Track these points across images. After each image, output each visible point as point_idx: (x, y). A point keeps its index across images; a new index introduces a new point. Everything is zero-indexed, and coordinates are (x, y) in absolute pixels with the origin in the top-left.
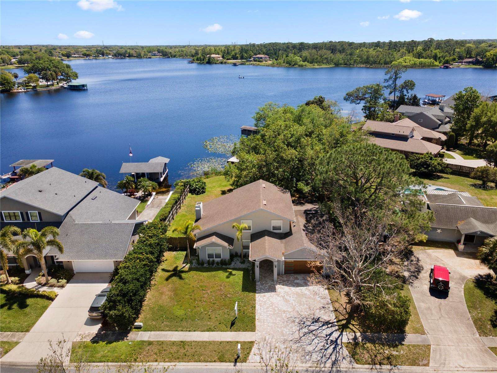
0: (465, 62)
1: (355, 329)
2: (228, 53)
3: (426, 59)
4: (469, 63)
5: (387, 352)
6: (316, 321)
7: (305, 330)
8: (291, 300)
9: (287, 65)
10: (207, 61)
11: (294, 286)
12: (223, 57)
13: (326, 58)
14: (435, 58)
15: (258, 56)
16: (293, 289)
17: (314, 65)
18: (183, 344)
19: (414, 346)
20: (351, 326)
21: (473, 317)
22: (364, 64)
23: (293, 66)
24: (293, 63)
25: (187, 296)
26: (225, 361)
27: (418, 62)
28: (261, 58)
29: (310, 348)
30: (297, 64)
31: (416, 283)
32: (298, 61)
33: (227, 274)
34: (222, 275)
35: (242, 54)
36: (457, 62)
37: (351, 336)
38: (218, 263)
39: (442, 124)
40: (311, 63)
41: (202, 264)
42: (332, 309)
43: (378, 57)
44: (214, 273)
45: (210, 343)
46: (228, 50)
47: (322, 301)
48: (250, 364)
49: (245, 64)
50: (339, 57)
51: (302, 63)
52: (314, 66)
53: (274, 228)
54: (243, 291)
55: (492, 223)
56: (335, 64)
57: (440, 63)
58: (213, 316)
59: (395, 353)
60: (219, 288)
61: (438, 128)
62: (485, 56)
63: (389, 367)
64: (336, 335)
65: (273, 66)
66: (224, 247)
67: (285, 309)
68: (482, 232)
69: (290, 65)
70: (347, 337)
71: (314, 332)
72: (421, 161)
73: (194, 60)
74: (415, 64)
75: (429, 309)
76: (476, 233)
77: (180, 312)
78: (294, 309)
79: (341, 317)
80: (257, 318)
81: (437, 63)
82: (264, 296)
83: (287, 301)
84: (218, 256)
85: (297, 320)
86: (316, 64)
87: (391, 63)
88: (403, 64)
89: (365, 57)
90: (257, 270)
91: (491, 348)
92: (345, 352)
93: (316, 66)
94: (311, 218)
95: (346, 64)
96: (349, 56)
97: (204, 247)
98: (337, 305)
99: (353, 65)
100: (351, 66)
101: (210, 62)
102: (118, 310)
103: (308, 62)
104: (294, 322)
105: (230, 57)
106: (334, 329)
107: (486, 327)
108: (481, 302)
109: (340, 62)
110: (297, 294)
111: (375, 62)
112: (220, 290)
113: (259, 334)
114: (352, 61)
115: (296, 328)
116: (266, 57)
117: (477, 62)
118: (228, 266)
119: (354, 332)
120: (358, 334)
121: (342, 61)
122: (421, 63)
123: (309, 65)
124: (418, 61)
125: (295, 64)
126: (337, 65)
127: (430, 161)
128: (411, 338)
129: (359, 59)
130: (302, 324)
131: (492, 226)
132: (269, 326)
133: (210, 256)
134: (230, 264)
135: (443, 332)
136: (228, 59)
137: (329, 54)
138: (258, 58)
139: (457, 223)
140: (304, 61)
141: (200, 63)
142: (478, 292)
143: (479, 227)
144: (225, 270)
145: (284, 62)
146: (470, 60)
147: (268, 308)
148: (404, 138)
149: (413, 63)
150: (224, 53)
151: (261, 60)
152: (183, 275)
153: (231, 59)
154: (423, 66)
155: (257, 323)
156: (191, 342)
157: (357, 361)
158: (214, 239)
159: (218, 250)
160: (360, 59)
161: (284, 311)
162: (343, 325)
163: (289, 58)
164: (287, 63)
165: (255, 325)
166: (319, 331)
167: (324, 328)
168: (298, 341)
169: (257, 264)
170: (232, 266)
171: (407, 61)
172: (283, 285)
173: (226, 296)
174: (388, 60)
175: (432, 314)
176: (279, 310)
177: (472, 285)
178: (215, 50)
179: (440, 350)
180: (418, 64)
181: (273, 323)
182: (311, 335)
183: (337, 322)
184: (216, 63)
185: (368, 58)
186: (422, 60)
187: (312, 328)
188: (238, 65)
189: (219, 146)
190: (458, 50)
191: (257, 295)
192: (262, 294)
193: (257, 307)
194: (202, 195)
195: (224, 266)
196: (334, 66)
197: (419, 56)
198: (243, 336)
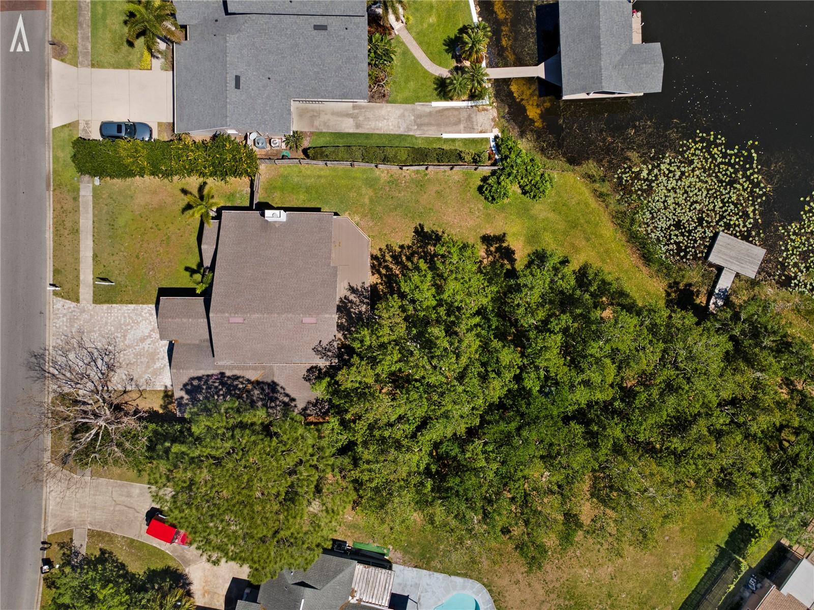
7: (96, 354)
8: (145, 345)
18: (76, 231)
26: (54, 275)
29: (72, 356)
33: (194, 267)
34: (192, 261)
42: (129, 388)
45: (77, 260)
47: (144, 380)
48: (51, 299)
54: (159, 289)
58: (114, 257)
60: (166, 260)
67: (129, 336)
71: (93, 363)
78: (129, 346)
80: (114, 305)
82: (151, 315)
83: (143, 340)
91: (71, 532)
98: (133, 395)
104: (109, 344)
113: (91, 308)
132: (102, 318)
155: (105, 306)
157: (56, 398)
161: (125, 336)
165: (102, 303)
166: (95, 368)
168: (81, 345)
175: (121, 495)
176: (127, 331)
181: (106, 323)
182: (89, 360)
187: (99, 362)
193: (132, 306)
198: (86, 292)
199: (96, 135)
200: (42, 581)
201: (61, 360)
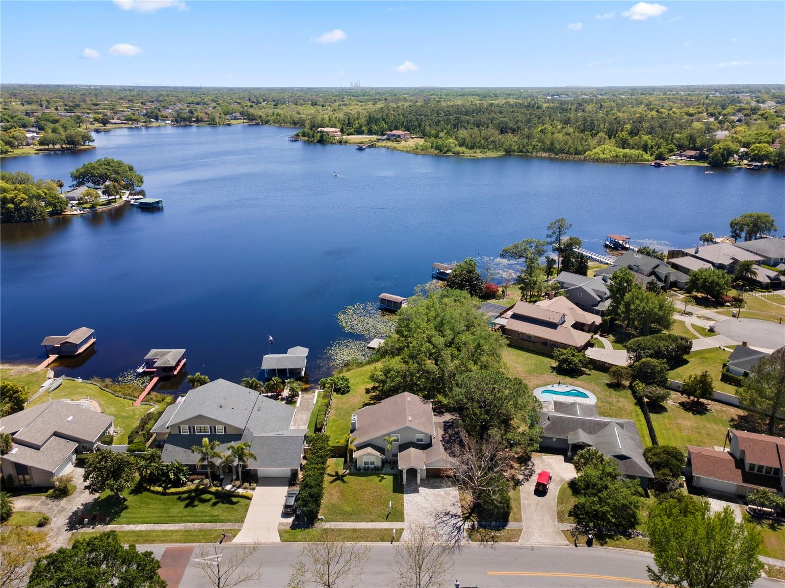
0: (685, 156)
1: (474, 519)
2: (349, 123)
3: (633, 148)
4: (691, 157)
5: (493, 534)
6: (447, 515)
7: (439, 521)
8: (430, 499)
9: (436, 152)
10: (318, 138)
11: (432, 488)
12: (342, 131)
13: (493, 142)
14: (645, 148)
15: (394, 132)
16: (432, 490)
17: (475, 152)
18: (355, 530)
19: (512, 530)
20: (471, 518)
21: (558, 510)
22: (546, 152)
23: (446, 153)
24: (446, 149)
25: (352, 497)
26: (385, 541)
27: (622, 154)
28: (399, 136)
29: (441, 532)
30: (451, 151)
31: (526, 484)
32: (453, 145)
33: (380, 478)
34: (376, 479)
35: (371, 127)
36: (674, 155)
37: (470, 524)
38: (372, 469)
39: (601, 301)
40: (472, 148)
41: (360, 469)
42: (460, 505)
43: (566, 143)
44: (369, 477)
45: (374, 530)
46: (349, 119)
47: (453, 500)
48: (402, 543)
49: (375, 147)
50: (511, 140)
51: (458, 149)
52: (476, 154)
53: (418, 440)
54: (394, 492)
55: (595, 433)
56: (506, 150)
57: (651, 155)
58: (373, 512)
59: (497, 534)
60: (375, 490)
62: (712, 150)
63: (492, 543)
64: (460, 523)
65: (415, 151)
66: (377, 457)
67: (425, 506)
68: (583, 443)
69: (441, 151)
70: (468, 525)
71: (445, 522)
72: (563, 358)
73: (298, 135)
74: (617, 156)
75: (530, 504)
76: (579, 443)
77: (349, 509)
78: (432, 506)
79: (465, 512)
80: (405, 512)
81: (646, 156)
82: (410, 496)
83: (427, 500)
84: (372, 463)
85: (434, 514)
86: (478, 151)
87: (585, 153)
88: (601, 156)
89: (548, 143)
90: (405, 476)
91: (563, 531)
92: (465, 534)
93: (479, 155)
94: (448, 428)
95: (521, 151)
96: (526, 141)
97: (361, 456)
98: (464, 503)
99: (531, 153)
100: (529, 154)
101: (322, 141)
102: (309, 507)
103: (467, 147)
104: (432, 515)
105: (352, 130)
106: (459, 519)
107: (564, 517)
108: (568, 498)
109: (513, 148)
110: (436, 495)
111: (562, 151)
112: (376, 492)
113: (407, 523)
114: (530, 147)
115: (433, 519)
116: (406, 135)
117: (701, 158)
118: (380, 472)
119: (473, 522)
120: (476, 523)
121: (516, 147)
122: (625, 156)
123: (468, 153)
124: (622, 152)
125: (448, 151)
126: (509, 152)
127: (572, 358)
128: (511, 525)
129: (539, 144)
130: (437, 516)
131: (593, 436)
132: (414, 518)
133: (366, 463)
134: (382, 470)
135: (534, 520)
136: (349, 134)
137: (497, 137)
138: (394, 135)
139: (567, 433)
140: (460, 146)
141: (308, 141)
142: (569, 491)
143: (582, 437)
144: (378, 475)
145: (432, 147)
146: (692, 153)
147: (413, 505)
148: (553, 326)
149: (615, 155)
150: (343, 124)
151: (398, 139)
152: (345, 479)
153: (354, 134)
154: (628, 161)
155: (405, 516)
156: (360, 529)
157: (472, 540)
158: (369, 450)
159: (373, 459)
160: (541, 144)
161: (425, 508)
162: (466, 517)
163: (440, 142)
164: (437, 148)
165: (404, 518)
166: (449, 521)
167: (452, 519)
168: (434, 528)
169: (405, 471)
170: (384, 471)
171: (607, 152)
172: (425, 487)
173: (381, 497)
174: (580, 148)
175: (531, 508)
176: (421, 507)
177: (566, 486)
178: (330, 120)
179: (528, 532)
180: (621, 156)
181: (416, 516)
182: (443, 524)
183: (463, 515)
184: (332, 143)
185: (552, 144)
186: (627, 151)
187: (444, 519)
188: (364, 149)
189: (356, 322)
190: (677, 135)
191: (405, 495)
192: (409, 495)
193: (405, 504)
194: (347, 394)
195: (377, 472)
196: (504, 153)
197: (624, 144)
198: (395, 526)
199: (290, 520)
200: (604, 547)
201: (445, 538)
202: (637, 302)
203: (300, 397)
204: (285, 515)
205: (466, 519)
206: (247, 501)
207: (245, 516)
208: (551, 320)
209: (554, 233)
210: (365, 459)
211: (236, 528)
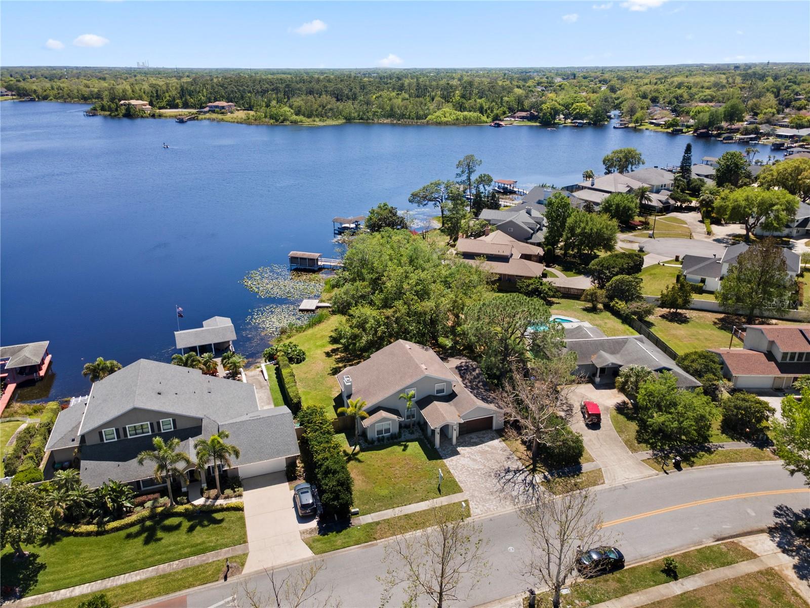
0: (518, 118)
1: (543, 471)
2: (157, 96)
3: (470, 111)
4: (523, 118)
5: (573, 481)
6: (509, 471)
7: (503, 480)
8: (478, 458)
9: (272, 121)
10: (124, 111)
11: (473, 446)
12: (151, 104)
13: (331, 109)
14: (481, 110)
15: (217, 103)
16: (473, 448)
17: (314, 121)
18: (408, 516)
19: (590, 472)
20: (538, 469)
21: (623, 439)
22: (387, 119)
23: (282, 122)
24: (282, 118)
25: (380, 477)
27: (462, 116)
28: (223, 107)
29: (514, 493)
30: (288, 120)
31: (573, 420)
32: (289, 114)
33: (403, 447)
34: (398, 449)
35: (186, 99)
36: (508, 117)
37: (541, 475)
38: (388, 438)
39: (534, 233)
40: (309, 116)
41: (372, 442)
42: (516, 458)
43: (406, 108)
44: (389, 449)
46: (157, 91)
47: (504, 453)
48: (475, 517)
49: (197, 119)
50: (349, 107)
51: (294, 117)
52: (315, 123)
53: (438, 392)
54: (430, 460)
55: (618, 353)
56: (346, 118)
57: (488, 117)
58: (418, 488)
59: (578, 480)
60: (405, 462)
61: (531, 238)
62: (541, 110)
63: (578, 491)
64: (529, 478)
65: (247, 122)
66: (393, 420)
67: (476, 467)
68: (613, 364)
69: (277, 121)
70: (538, 478)
71: (512, 480)
72: (532, 289)
73: (95, 109)
74: (457, 119)
75: (590, 440)
76: (608, 365)
77: (385, 492)
78: (485, 466)
79: (527, 464)
80: (457, 480)
81: (484, 118)
82: (452, 460)
83: (474, 460)
84: (387, 431)
85: (493, 475)
86: (317, 119)
87: (426, 118)
88: (442, 119)
89: (388, 108)
90: (437, 437)
91: (643, 461)
92: (542, 488)
93: (318, 123)
94: (464, 373)
95: (362, 119)
96: (365, 107)
97: (373, 425)
98: (519, 454)
99: (373, 120)
100: (370, 121)
101: (130, 114)
103: (304, 115)
104: (490, 476)
105: (164, 104)
106: (526, 474)
107: (634, 445)
108: (625, 426)
109: (353, 115)
110: (480, 452)
111: (403, 116)
112: (407, 463)
113: (468, 493)
114: (370, 114)
115: (495, 481)
116: (230, 106)
117: (532, 118)
118: (399, 440)
119: (543, 473)
120: (546, 473)
121: (356, 114)
122: (465, 118)
123: (307, 121)
124: (461, 115)
125: (285, 120)
126: (349, 120)
127: (541, 287)
128: (586, 467)
129: (380, 111)
130: (497, 475)
131: (618, 356)
132: (472, 485)
133: (380, 432)
134: (400, 437)
135: (606, 456)
136: (160, 108)
137: (333, 103)
138: (217, 107)
139: (590, 357)
140: (297, 114)
141: (110, 115)
142: (621, 418)
143: (610, 359)
144: (399, 444)
145: (266, 117)
146: (524, 114)
147: (461, 470)
148: (505, 259)
149: (455, 118)
150: (151, 96)
151: (223, 110)
152: (359, 456)
153: (166, 108)
154: (467, 122)
155: (461, 484)
156: (414, 514)
157: (554, 493)
158: (383, 414)
159: (384, 426)
160: (381, 110)
161: (478, 470)
162: (531, 469)
163: (274, 110)
164: (271, 117)
165: (459, 487)
166: (515, 479)
167: (517, 475)
168: (502, 490)
169: (438, 431)
170: (403, 438)
171: (447, 115)
172: (463, 446)
173: (417, 468)
174: (421, 113)
175: (594, 444)
176: (473, 470)
177: (615, 413)
178: (133, 91)
179: (609, 470)
180: (462, 119)
181: (473, 481)
182: (510, 483)
183: (526, 468)
184: (142, 117)
185: (392, 109)
186: (466, 113)
187: (508, 477)
188: (186, 122)
189: (270, 286)
190: (506, 99)
191: (445, 461)
192: (449, 459)
193: (452, 471)
194: (303, 362)
195: (395, 441)
196: (344, 121)
197: (461, 108)
198: (455, 498)
199: (314, 524)
200: (693, 468)
201: (522, 498)
202: (582, 225)
203: (243, 374)
204: (303, 519)
205: (533, 471)
206: (239, 514)
207: (245, 534)
208: (501, 253)
209: (463, 172)
210: (378, 427)
211: (240, 552)
